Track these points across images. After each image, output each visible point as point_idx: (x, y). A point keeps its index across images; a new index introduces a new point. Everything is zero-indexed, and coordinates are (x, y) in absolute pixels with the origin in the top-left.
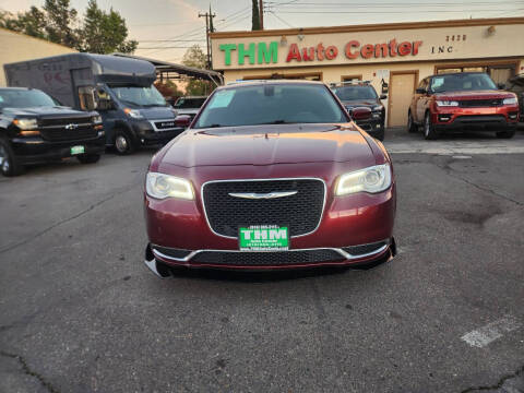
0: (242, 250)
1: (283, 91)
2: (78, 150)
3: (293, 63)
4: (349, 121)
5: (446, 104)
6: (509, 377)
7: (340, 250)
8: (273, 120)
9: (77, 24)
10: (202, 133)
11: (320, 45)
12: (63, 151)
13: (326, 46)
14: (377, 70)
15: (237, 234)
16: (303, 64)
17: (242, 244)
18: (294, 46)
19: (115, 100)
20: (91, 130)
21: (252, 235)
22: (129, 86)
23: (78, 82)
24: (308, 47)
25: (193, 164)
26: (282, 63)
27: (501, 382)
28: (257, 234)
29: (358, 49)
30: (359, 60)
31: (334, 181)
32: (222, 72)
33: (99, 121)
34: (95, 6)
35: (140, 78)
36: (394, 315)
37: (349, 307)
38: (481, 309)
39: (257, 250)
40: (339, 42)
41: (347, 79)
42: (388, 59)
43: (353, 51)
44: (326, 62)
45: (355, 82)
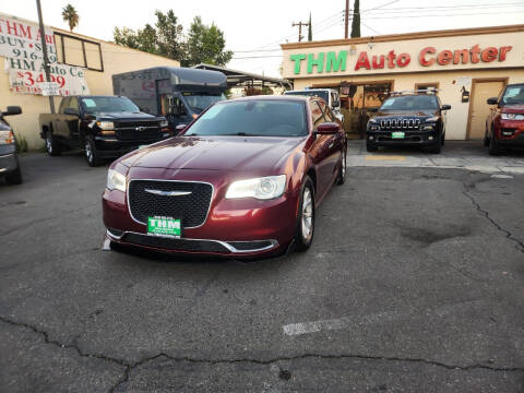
0: (148, 234)
3: (362, 71)
5: (511, 117)
11: (392, 53)
13: (398, 54)
14: (457, 77)
15: (146, 221)
16: (373, 71)
17: (149, 229)
18: (364, 54)
19: (187, 107)
21: (156, 224)
22: (202, 94)
23: (161, 91)
24: (379, 55)
26: (350, 70)
28: (160, 223)
29: (434, 56)
30: (435, 67)
33: (165, 124)
34: (199, 21)
39: (158, 235)
40: (413, 49)
41: (422, 87)
42: (469, 66)
43: (428, 58)
44: (397, 70)
45: (429, 90)
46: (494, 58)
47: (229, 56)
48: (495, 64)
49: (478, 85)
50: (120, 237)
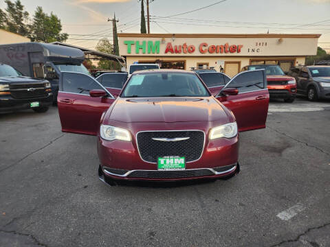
0: (159, 170)
1: (173, 77)
2: (35, 104)
3: (169, 54)
4: (210, 95)
6: (302, 235)
7: (211, 169)
9: (29, 21)
10: (128, 101)
11: (185, 45)
12: (25, 105)
13: (188, 45)
14: (217, 60)
15: (156, 161)
16: (175, 55)
17: (159, 166)
18: (169, 44)
19: (58, 73)
20: (44, 92)
21: (165, 162)
22: (67, 64)
23: (33, 60)
24: (178, 45)
26: (162, 53)
27: (298, 238)
28: (168, 161)
29: (207, 48)
30: (207, 54)
31: (209, 131)
32: (125, 57)
33: (49, 86)
34: (41, 10)
35: (74, 59)
36: (241, 204)
37: (216, 200)
38: (285, 200)
39: (167, 170)
40: (196, 43)
41: (200, 65)
42: (224, 54)
43: (204, 48)
44: (188, 54)
45: (205, 67)
46: (235, 51)
47: (65, 37)
48: (235, 54)
49: (228, 65)
50: (126, 175)
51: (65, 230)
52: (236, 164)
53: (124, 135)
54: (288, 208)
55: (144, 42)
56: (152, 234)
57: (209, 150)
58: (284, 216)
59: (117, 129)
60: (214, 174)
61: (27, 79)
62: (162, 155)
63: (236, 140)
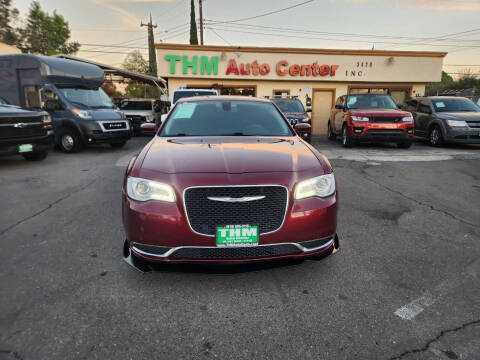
0: (219, 246)
2: (26, 148)
3: (232, 76)
4: (294, 135)
5: (359, 119)
8: (233, 132)
9: (19, 22)
11: (255, 62)
12: (11, 149)
13: (260, 63)
14: (302, 86)
15: (214, 232)
16: (240, 77)
17: (219, 240)
18: (232, 62)
19: (63, 100)
20: (40, 129)
21: (228, 234)
22: (77, 87)
23: (24, 82)
24: (245, 63)
25: (173, 171)
26: (222, 74)
27: (427, 346)
28: (232, 232)
29: (287, 68)
30: (288, 77)
31: (294, 186)
32: (166, 79)
33: (48, 120)
35: (88, 81)
36: (342, 297)
37: (305, 292)
38: (407, 290)
39: (232, 245)
40: (272, 61)
41: (278, 93)
42: (311, 78)
43: (283, 69)
44: (260, 77)
45: (284, 95)
46: (327, 74)
48: (328, 78)
49: (317, 93)
50: (167, 254)
51: (69, 343)
52: (333, 236)
53: (164, 193)
54: (410, 302)
55: (195, 58)
56: (208, 345)
57: (294, 216)
58: (405, 313)
59: (153, 184)
60: (302, 252)
61: (15, 109)
62: (223, 224)
63: (334, 200)
